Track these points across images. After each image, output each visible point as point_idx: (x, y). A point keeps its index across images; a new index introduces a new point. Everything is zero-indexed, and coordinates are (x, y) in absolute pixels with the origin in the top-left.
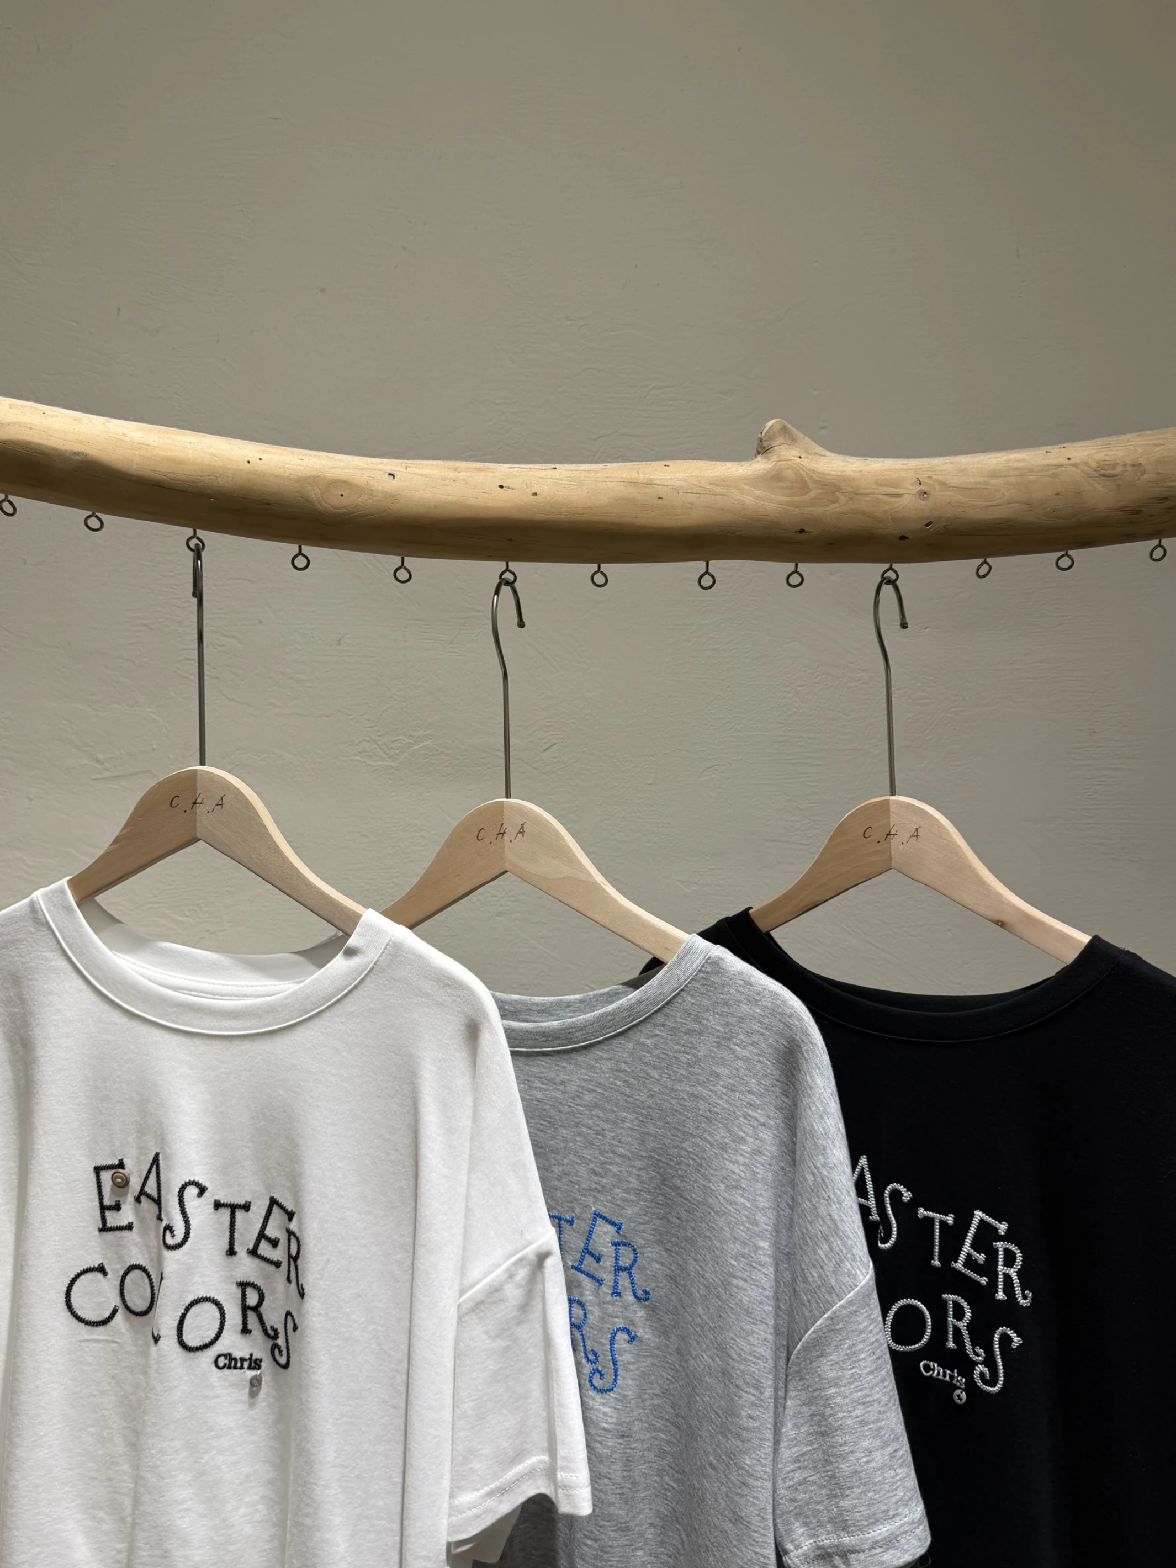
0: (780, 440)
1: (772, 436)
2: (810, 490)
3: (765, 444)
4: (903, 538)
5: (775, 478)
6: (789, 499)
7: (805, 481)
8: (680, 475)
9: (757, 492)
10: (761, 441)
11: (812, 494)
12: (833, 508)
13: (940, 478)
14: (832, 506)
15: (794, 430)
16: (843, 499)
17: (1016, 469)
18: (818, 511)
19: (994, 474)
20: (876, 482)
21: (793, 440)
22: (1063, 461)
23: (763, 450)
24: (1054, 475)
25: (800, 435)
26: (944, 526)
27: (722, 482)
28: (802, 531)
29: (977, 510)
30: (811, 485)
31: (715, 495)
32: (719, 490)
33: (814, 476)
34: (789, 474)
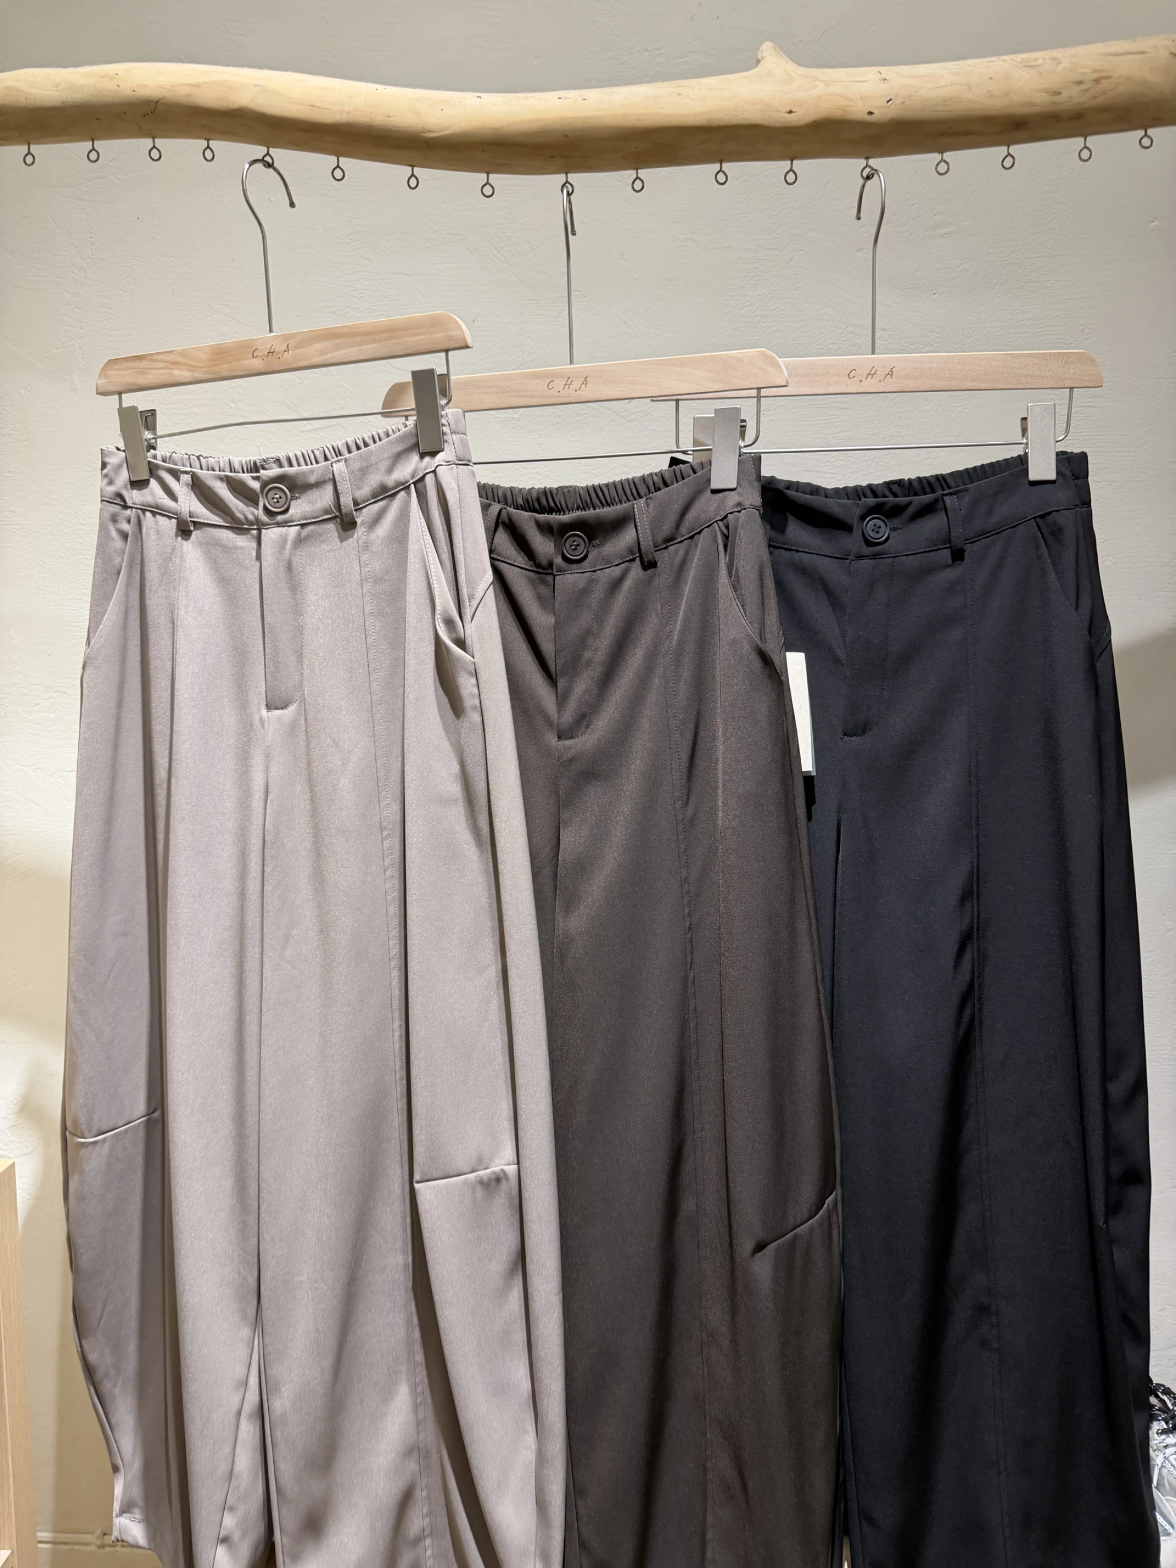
1: (764, 51)
2: (794, 80)
5: (768, 74)
6: (779, 88)
7: (790, 75)
9: (754, 85)
11: (796, 84)
14: (813, 91)
16: (821, 85)
18: (802, 95)
20: (847, 74)
23: (757, 61)
30: (796, 77)
31: (722, 89)
32: (724, 86)
33: (799, 72)
34: (778, 71)
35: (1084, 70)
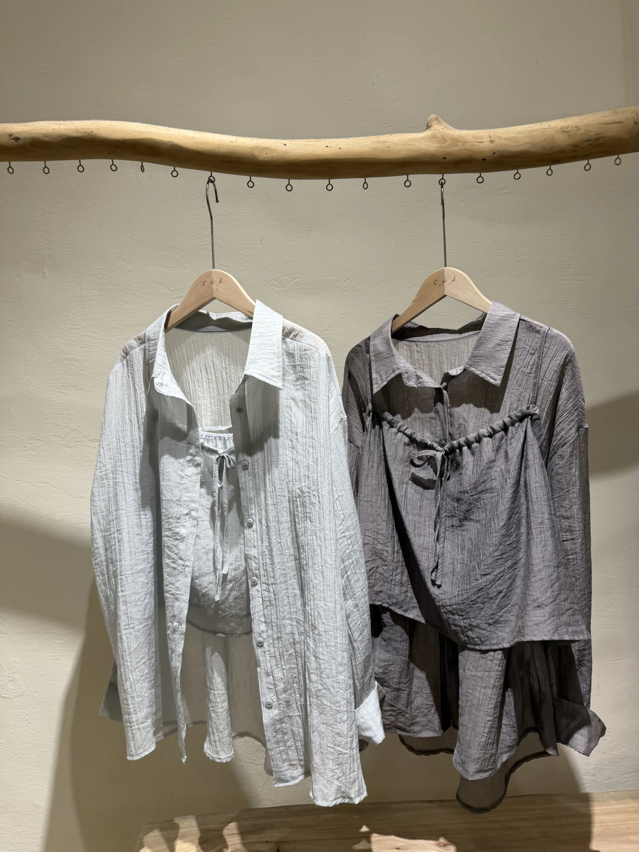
0: (435, 122)
1: (431, 121)
2: (447, 141)
3: (429, 124)
4: (484, 159)
5: (434, 137)
6: (439, 145)
7: (444, 138)
8: (397, 138)
9: (427, 143)
10: (428, 123)
11: (448, 143)
12: (456, 148)
13: (499, 135)
14: (456, 147)
15: (440, 120)
16: (460, 144)
17: (528, 131)
18: (451, 149)
19: (519, 133)
20: (473, 137)
21: (440, 123)
22: (547, 126)
23: (428, 127)
24: (543, 132)
25: (443, 121)
26: (500, 154)
27: (413, 140)
28: (444, 158)
29: (513, 147)
30: (448, 139)
31: (410, 145)
32: (412, 143)
33: (449, 136)
34: (439, 135)
35: (592, 134)
